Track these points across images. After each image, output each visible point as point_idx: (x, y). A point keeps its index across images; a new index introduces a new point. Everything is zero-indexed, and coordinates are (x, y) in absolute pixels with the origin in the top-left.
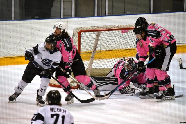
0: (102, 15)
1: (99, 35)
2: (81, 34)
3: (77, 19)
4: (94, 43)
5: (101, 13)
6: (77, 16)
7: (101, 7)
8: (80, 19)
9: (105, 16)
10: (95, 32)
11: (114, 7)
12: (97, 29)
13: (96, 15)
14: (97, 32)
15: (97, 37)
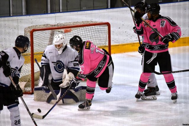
0: (56, 11)
1: (54, 34)
2: (34, 33)
3: (28, 17)
4: (48, 42)
5: (54, 10)
6: (28, 13)
7: (55, 3)
8: (31, 17)
9: (59, 12)
10: (49, 31)
11: (68, 2)
12: (51, 27)
13: (49, 12)
14: (50, 30)
15: (52, 36)
